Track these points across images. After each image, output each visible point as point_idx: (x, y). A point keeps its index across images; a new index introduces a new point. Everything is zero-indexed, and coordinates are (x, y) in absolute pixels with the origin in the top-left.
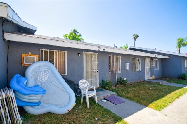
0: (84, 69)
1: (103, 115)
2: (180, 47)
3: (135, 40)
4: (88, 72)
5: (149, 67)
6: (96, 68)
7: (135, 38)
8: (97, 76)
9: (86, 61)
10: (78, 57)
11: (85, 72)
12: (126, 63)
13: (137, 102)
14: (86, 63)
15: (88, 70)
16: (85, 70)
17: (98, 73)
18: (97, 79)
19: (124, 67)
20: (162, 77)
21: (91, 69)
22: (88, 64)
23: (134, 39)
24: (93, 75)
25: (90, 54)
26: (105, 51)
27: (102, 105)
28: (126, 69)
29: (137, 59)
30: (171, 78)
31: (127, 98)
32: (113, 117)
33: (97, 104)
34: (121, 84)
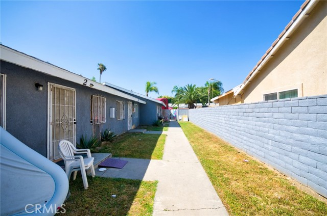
0: (50, 119)
1: (118, 188)
2: (148, 92)
3: (101, 73)
4: (57, 125)
5: (131, 114)
6: (71, 117)
7: (102, 69)
8: (73, 131)
9: (54, 103)
10: (36, 92)
11: (51, 126)
12: (111, 109)
13: (140, 158)
14: (53, 107)
15: (57, 121)
16: (51, 121)
17: (74, 126)
18: (74, 137)
19: (109, 113)
20: (140, 126)
21: (63, 118)
22: (58, 108)
23: (99, 70)
24: (66, 131)
25: (62, 89)
26: (93, 87)
27: (105, 176)
28: (111, 117)
29: (121, 103)
30: (148, 126)
31: (126, 156)
32: (131, 184)
33: (96, 177)
34: (107, 140)
